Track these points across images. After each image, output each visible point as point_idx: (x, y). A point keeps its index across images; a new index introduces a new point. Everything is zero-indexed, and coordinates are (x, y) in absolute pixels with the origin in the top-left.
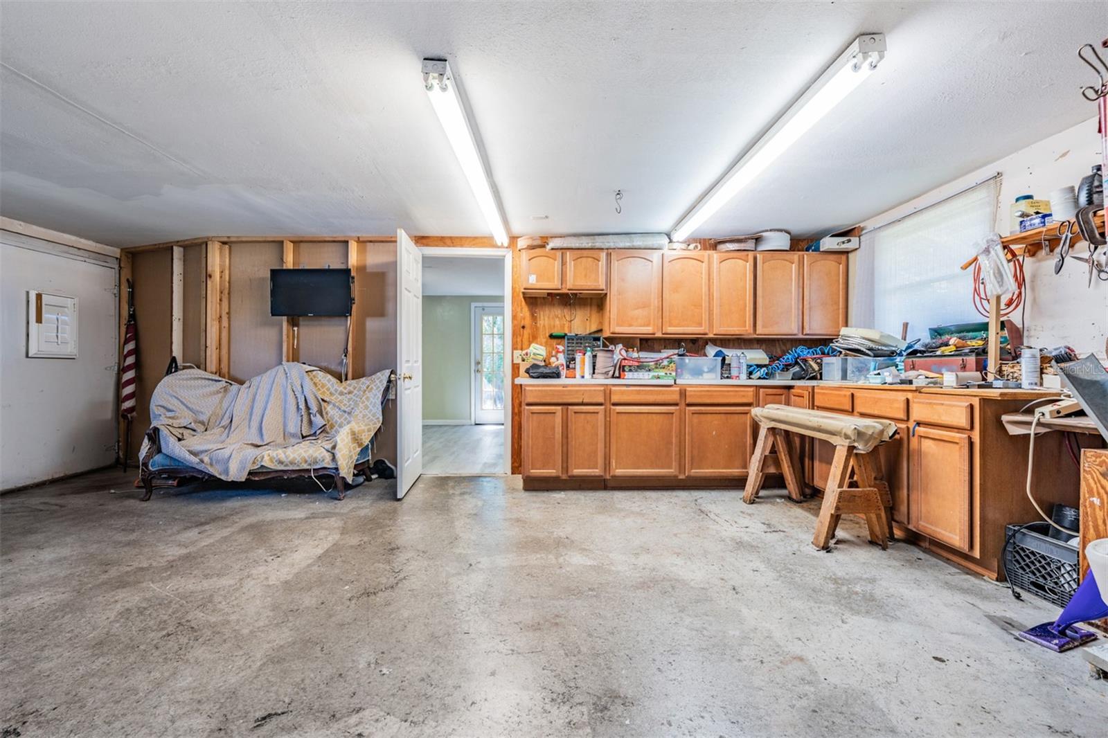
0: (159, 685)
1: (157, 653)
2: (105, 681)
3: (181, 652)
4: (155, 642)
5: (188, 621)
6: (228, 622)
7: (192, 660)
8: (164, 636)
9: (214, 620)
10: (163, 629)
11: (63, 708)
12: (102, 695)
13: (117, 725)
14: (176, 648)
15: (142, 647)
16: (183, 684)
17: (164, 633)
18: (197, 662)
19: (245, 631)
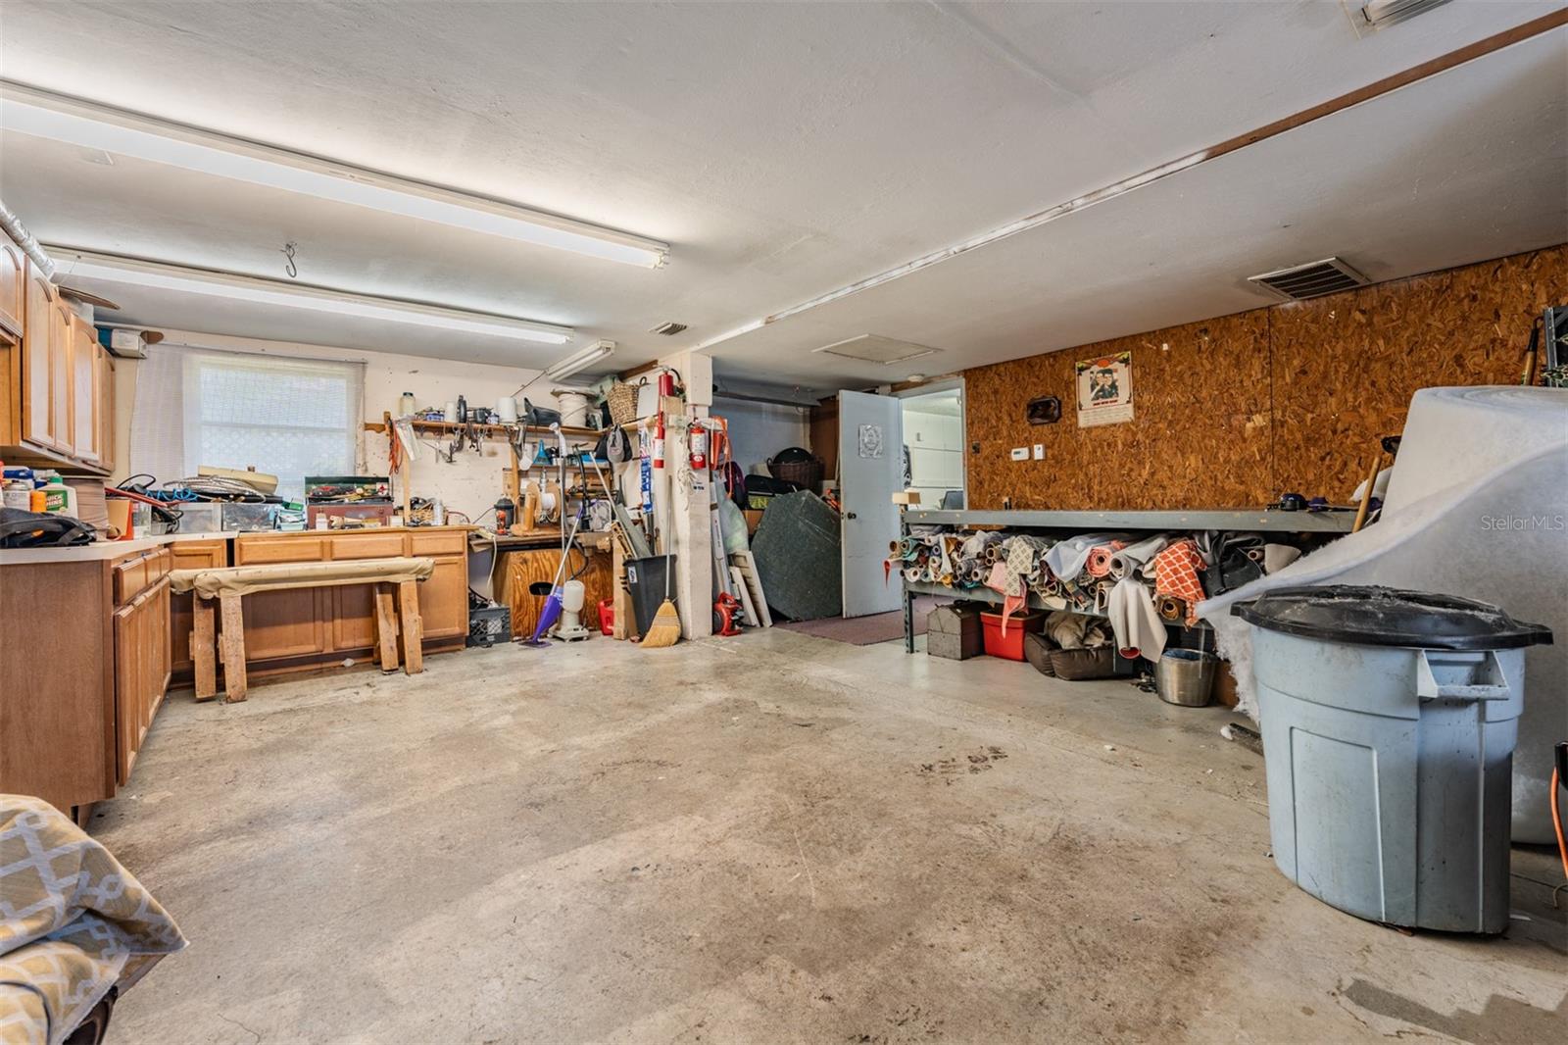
0: (846, 761)
1: (840, 784)
2: (878, 779)
3: (824, 778)
4: (839, 795)
5: (805, 805)
6: (777, 789)
7: (821, 769)
8: (830, 798)
9: (785, 796)
10: (828, 806)
11: (902, 771)
12: (880, 770)
13: (872, 749)
14: (826, 782)
15: (849, 795)
16: (833, 756)
17: (829, 802)
18: (819, 766)
19: (773, 774)
